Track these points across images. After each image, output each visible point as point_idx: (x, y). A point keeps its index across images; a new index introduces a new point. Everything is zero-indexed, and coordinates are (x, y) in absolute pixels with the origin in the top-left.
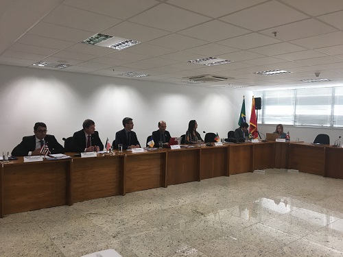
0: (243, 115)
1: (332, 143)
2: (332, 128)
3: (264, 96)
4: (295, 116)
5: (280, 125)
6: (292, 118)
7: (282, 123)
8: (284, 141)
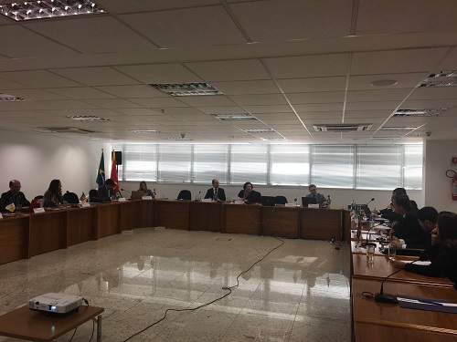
0: (101, 171)
1: (193, 199)
2: (192, 184)
3: (124, 150)
4: (158, 172)
5: (143, 182)
6: (155, 174)
7: (145, 180)
8: (150, 198)
